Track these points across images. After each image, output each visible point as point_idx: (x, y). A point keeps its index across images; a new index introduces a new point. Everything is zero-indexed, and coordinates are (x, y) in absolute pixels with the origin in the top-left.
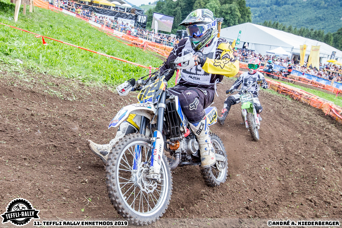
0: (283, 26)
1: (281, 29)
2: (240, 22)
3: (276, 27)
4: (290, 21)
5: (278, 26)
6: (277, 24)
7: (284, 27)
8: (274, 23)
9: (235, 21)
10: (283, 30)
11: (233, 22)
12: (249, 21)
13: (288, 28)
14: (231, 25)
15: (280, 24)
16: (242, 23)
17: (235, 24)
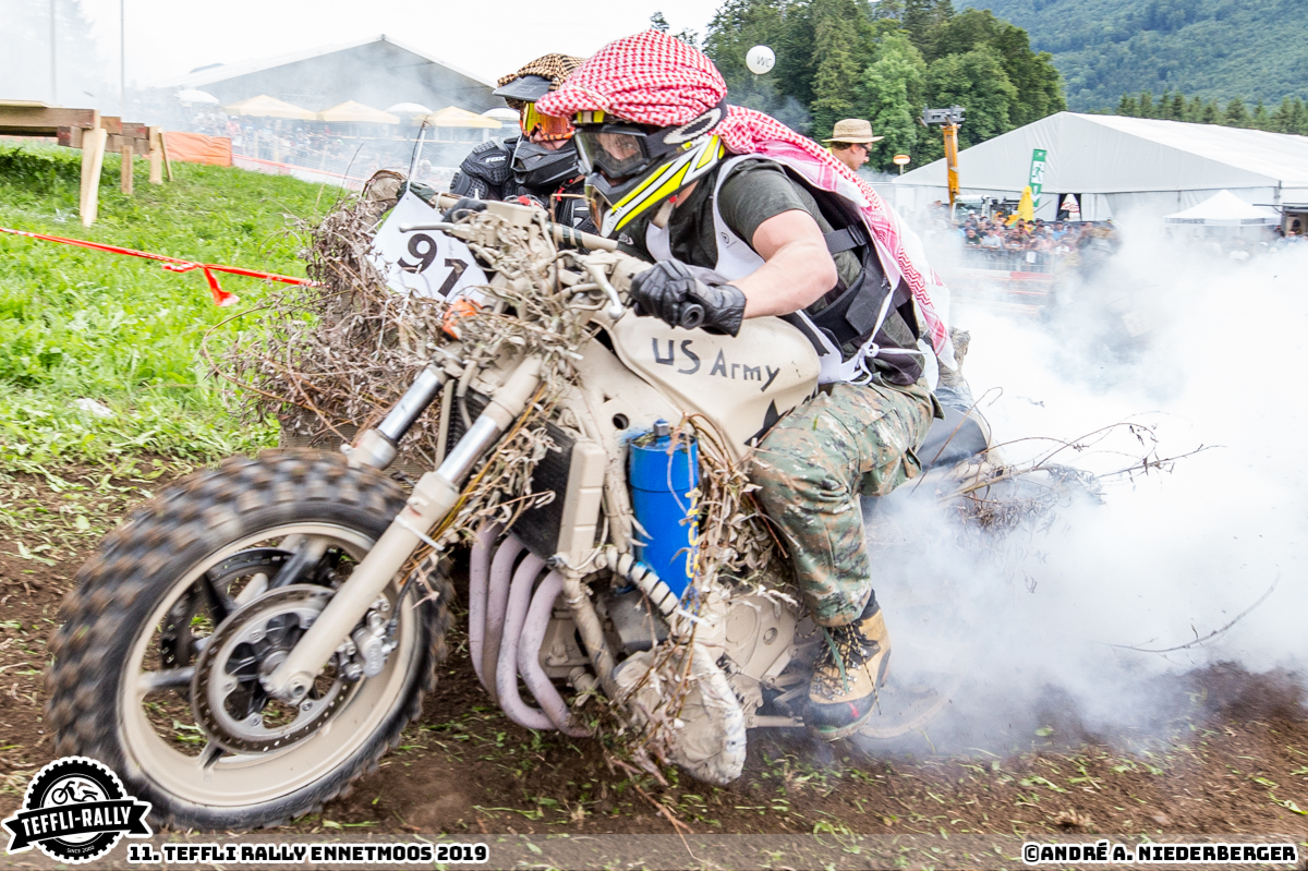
0: (1205, 107)
1: (1201, 115)
2: (1018, 120)
3: (1176, 112)
4: (1226, 83)
5: (1184, 109)
6: (1178, 103)
7: (1209, 111)
8: (1164, 101)
9: (996, 116)
10: (1207, 121)
11: (990, 121)
12: (1057, 106)
13: (1225, 112)
14: (985, 133)
15: (1188, 99)
16: (1030, 119)
17: (998, 131)
